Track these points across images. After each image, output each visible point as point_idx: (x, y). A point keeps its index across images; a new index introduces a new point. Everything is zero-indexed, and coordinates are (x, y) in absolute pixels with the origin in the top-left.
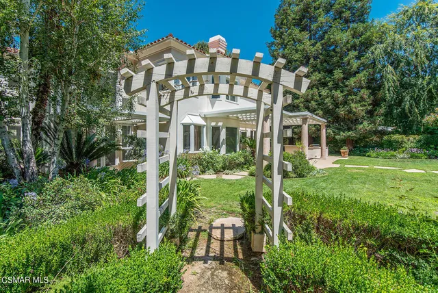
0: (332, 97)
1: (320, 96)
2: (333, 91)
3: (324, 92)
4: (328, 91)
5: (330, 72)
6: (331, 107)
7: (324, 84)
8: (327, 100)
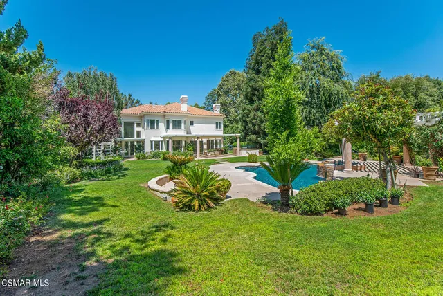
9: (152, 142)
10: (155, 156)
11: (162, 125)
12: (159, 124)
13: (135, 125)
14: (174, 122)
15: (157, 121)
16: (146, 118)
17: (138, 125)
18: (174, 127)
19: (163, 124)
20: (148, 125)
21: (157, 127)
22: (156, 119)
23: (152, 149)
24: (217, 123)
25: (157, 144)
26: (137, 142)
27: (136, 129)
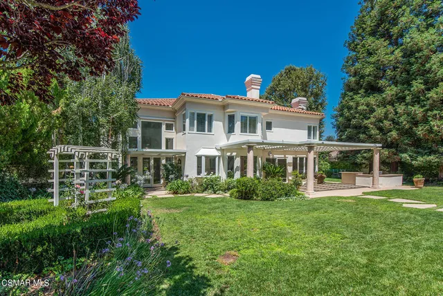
0: (409, 114)
1: (396, 113)
2: (410, 107)
3: (401, 108)
4: (404, 107)
5: (408, 83)
6: (407, 126)
7: (401, 99)
8: (402, 119)
9: (199, 158)
10: (210, 186)
11: (219, 126)
12: (214, 123)
13: (164, 127)
14: (244, 119)
15: (210, 117)
16: (189, 111)
17: (169, 127)
18: (244, 129)
19: (221, 124)
20: (192, 124)
21: (210, 130)
22: (208, 113)
23: (199, 172)
24: (309, 128)
25: (211, 163)
26: (168, 159)
27: (166, 134)
